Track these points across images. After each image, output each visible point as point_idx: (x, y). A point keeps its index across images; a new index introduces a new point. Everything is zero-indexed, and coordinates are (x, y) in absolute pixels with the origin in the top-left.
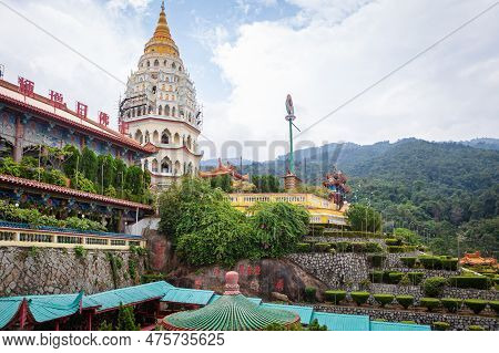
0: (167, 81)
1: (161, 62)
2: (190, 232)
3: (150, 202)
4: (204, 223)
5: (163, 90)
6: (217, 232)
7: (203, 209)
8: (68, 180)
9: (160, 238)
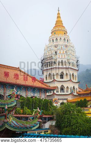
0: (62, 49)
1: (59, 39)
2: (67, 127)
3: (52, 114)
4: (72, 124)
5: (60, 53)
6: (77, 128)
7: (72, 118)
8: (22, 111)
9: (56, 129)
